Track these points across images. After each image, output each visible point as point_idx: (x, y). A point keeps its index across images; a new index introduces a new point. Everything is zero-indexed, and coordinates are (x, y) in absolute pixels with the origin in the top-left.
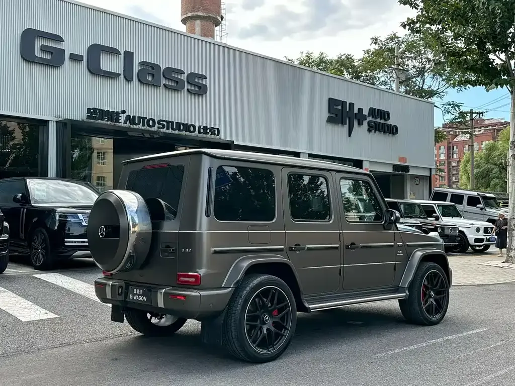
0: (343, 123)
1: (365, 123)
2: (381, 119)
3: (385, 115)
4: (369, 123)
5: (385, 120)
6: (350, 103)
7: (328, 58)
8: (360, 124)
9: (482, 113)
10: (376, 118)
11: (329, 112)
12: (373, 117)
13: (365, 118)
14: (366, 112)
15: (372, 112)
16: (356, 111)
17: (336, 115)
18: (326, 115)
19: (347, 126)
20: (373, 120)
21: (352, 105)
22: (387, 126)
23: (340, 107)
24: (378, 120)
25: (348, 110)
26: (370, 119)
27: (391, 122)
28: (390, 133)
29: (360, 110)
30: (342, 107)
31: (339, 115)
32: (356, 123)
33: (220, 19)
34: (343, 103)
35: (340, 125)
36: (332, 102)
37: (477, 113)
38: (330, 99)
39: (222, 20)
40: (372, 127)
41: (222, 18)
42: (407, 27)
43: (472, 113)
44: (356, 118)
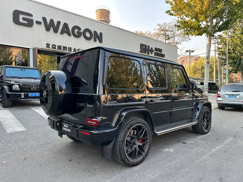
0: (145, 53)
1: (153, 53)
2: (159, 52)
3: (160, 50)
4: (155, 53)
5: (160, 52)
6: (148, 46)
7: (143, 33)
9: (193, 51)
10: (157, 51)
11: (141, 49)
12: (156, 51)
13: (153, 51)
14: (154, 49)
15: (156, 49)
16: (150, 49)
17: (143, 50)
18: (139, 50)
21: (149, 46)
22: (161, 54)
23: (144, 47)
24: (158, 52)
25: (147, 48)
26: (155, 51)
27: (162, 53)
28: (162, 57)
29: (152, 48)
30: (145, 47)
32: (150, 53)
33: (109, 21)
34: (146, 46)
36: (142, 45)
37: (192, 51)
38: (141, 44)
40: (156, 54)
41: (110, 21)
42: (168, 13)
43: (190, 51)
44: (150, 51)
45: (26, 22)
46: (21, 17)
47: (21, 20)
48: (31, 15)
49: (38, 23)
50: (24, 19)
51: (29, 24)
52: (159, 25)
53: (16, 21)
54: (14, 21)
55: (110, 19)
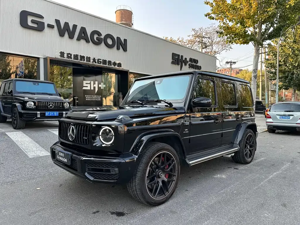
0: (178, 64)
1: (188, 64)
2: (194, 63)
3: (196, 61)
4: (189, 64)
5: (196, 63)
6: (181, 56)
7: (173, 39)
8: (185, 65)
9: (235, 62)
10: (192, 62)
11: (172, 59)
12: (191, 62)
13: (187, 62)
14: (188, 60)
15: (191, 60)
16: (184, 59)
17: (175, 61)
18: (171, 60)
19: (180, 66)
20: (191, 63)
21: (182, 56)
22: (197, 66)
23: (177, 57)
24: (193, 63)
25: (180, 58)
27: (199, 64)
28: (198, 69)
29: (186, 59)
30: (178, 57)
31: (177, 61)
32: (184, 64)
34: (178, 55)
35: (177, 65)
36: (174, 55)
37: (233, 62)
38: (173, 53)
39: (132, 25)
40: (191, 66)
41: (132, 24)
42: (208, 16)
43: (231, 62)
44: (184, 62)
45: (35, 26)
46: (30, 19)
47: (30, 24)
48: (41, 17)
49: (50, 26)
50: (33, 21)
51: (40, 27)
52: (194, 30)
53: (24, 24)
54: (21, 24)
55: (133, 22)
